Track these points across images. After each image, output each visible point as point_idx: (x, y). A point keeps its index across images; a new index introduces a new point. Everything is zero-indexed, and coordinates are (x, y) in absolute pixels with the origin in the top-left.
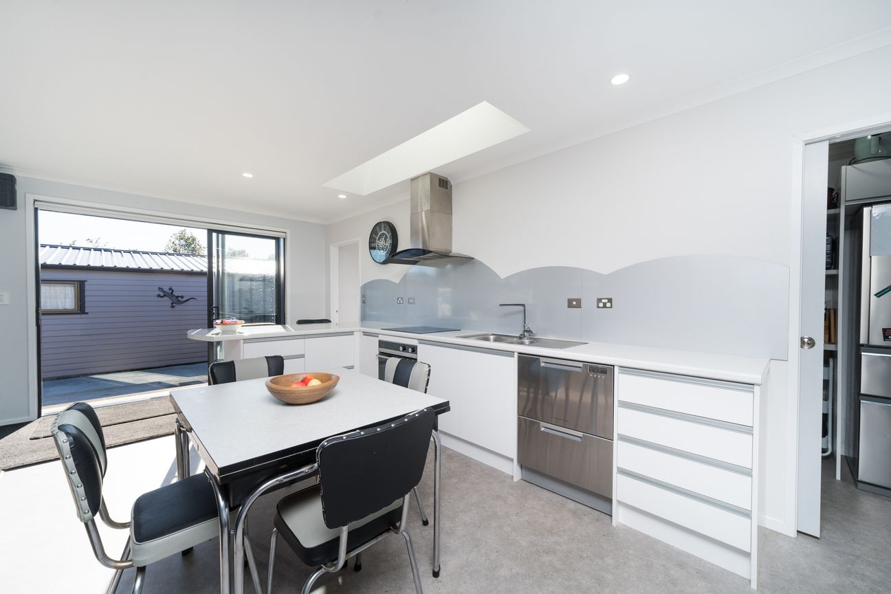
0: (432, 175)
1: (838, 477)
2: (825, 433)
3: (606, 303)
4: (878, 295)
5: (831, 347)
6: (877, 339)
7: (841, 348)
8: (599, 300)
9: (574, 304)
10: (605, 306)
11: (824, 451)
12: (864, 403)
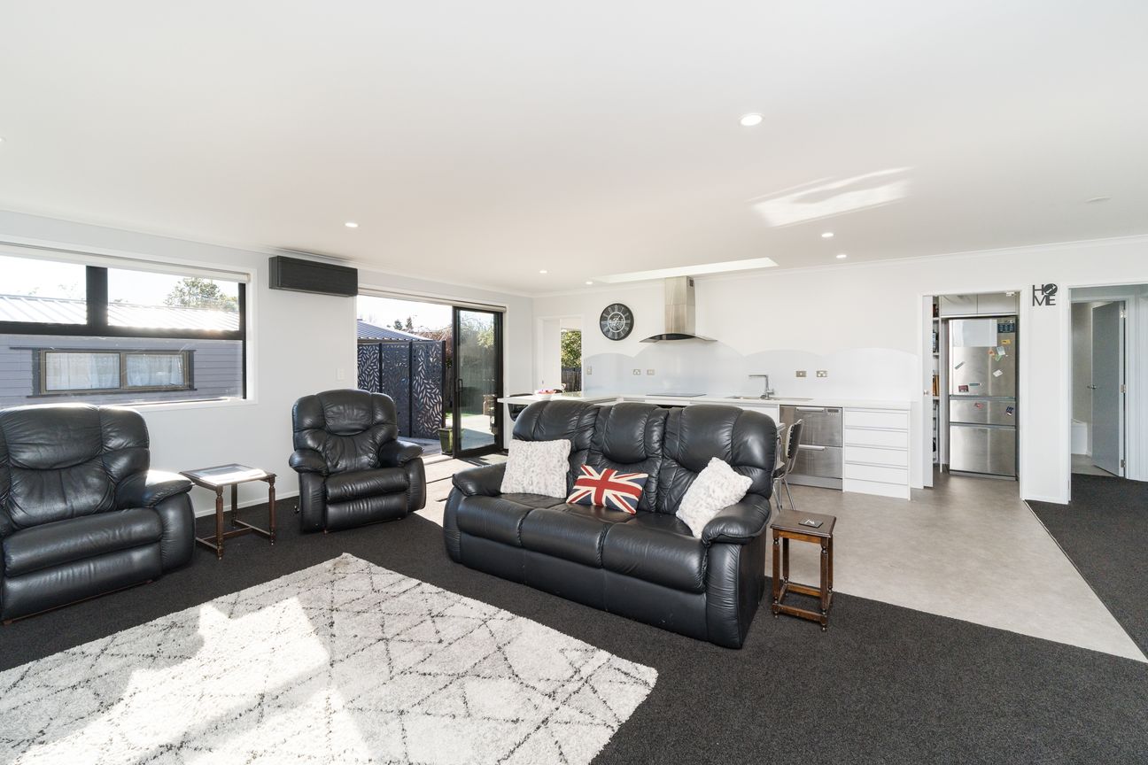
0: (688, 277)
1: (941, 471)
2: (934, 450)
3: (820, 374)
4: (957, 368)
5: (936, 398)
6: (957, 392)
7: (942, 398)
8: (818, 372)
9: (801, 374)
10: (822, 376)
11: (934, 459)
12: (952, 428)
